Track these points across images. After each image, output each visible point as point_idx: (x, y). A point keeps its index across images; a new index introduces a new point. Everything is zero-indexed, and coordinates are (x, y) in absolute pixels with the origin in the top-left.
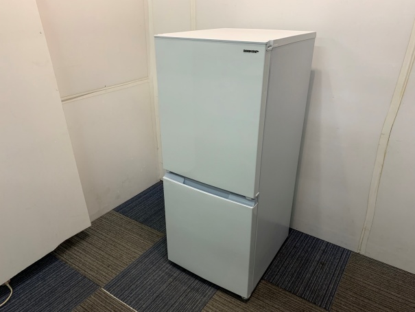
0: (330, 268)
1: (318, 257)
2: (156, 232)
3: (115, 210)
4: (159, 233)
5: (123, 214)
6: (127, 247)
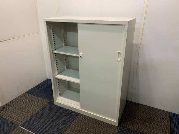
2: (45, 100)
3: (26, 92)
4: (46, 101)
5: (30, 94)
6: (32, 107)
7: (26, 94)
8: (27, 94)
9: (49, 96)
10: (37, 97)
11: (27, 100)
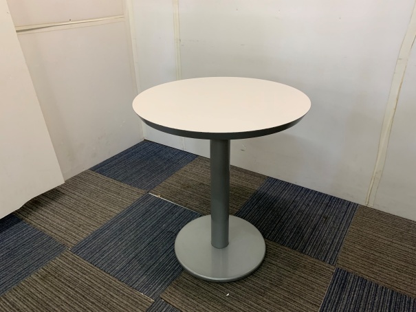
0: (334, 222)
1: (320, 212)
2: (136, 189)
3: (91, 169)
4: (140, 191)
5: (100, 173)
7: (91, 172)
9: (147, 181)
10: (116, 182)
11: (93, 187)
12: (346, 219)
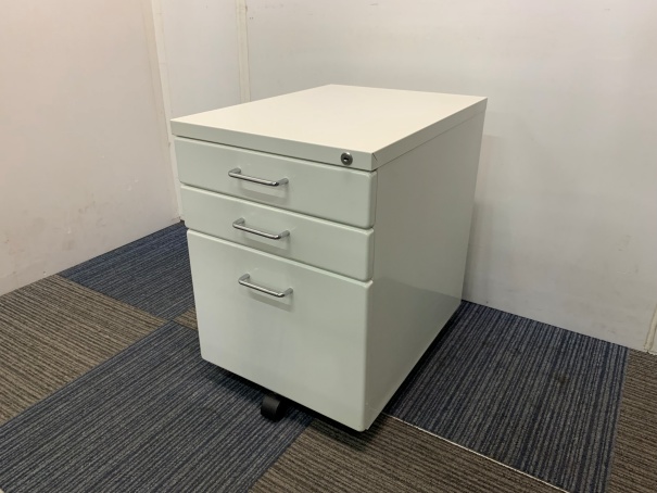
0: (582, 390)
2: (144, 316)
3: (60, 274)
4: (152, 319)
5: (79, 283)
6: (63, 348)
7: (60, 280)
8: (65, 283)
9: (173, 299)
10: (106, 300)
11: (54, 309)
12: (607, 382)
